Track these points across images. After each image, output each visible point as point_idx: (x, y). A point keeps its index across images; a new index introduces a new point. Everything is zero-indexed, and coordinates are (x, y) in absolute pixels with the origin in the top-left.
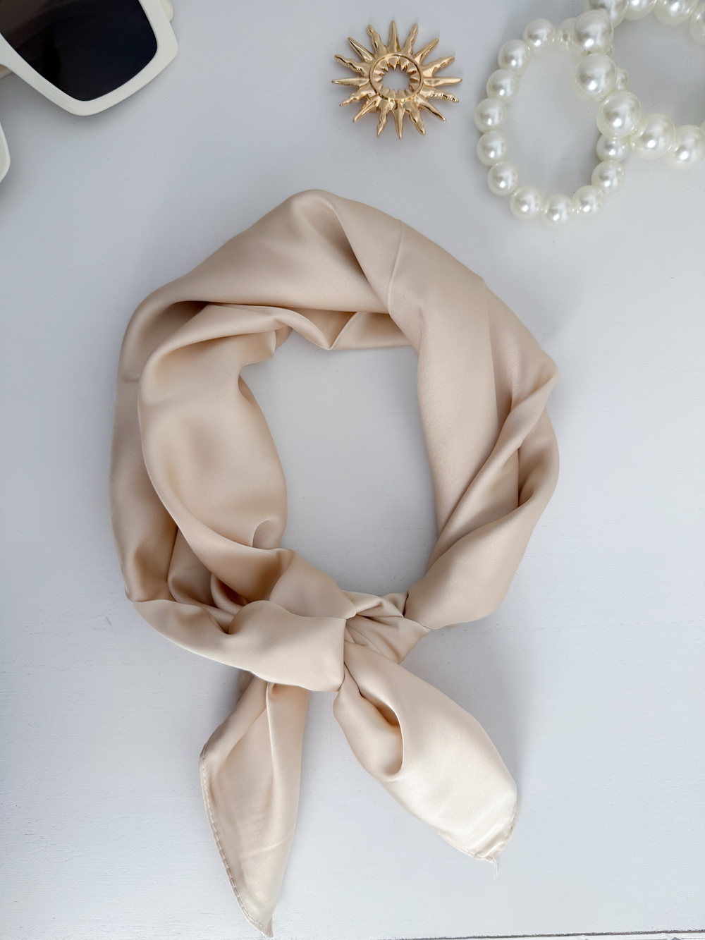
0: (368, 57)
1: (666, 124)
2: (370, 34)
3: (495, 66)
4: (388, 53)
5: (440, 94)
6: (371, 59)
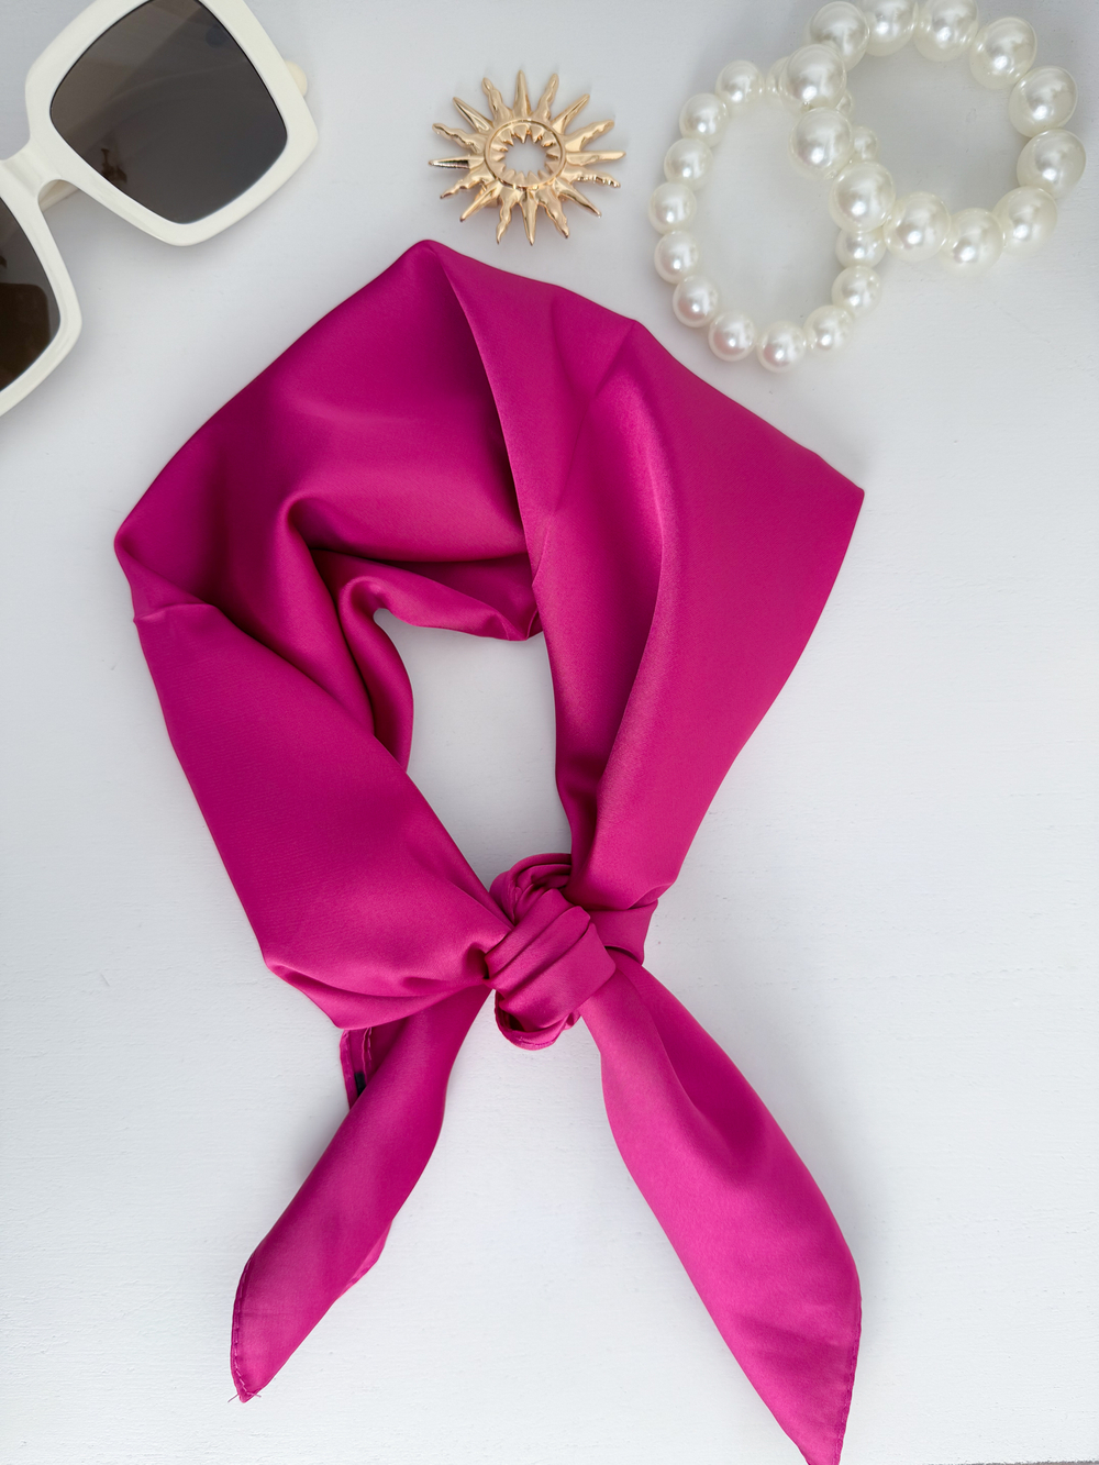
0: (482, 125)
1: (933, 208)
2: (487, 91)
3: (677, 135)
4: (513, 118)
5: (591, 176)
6: (488, 127)
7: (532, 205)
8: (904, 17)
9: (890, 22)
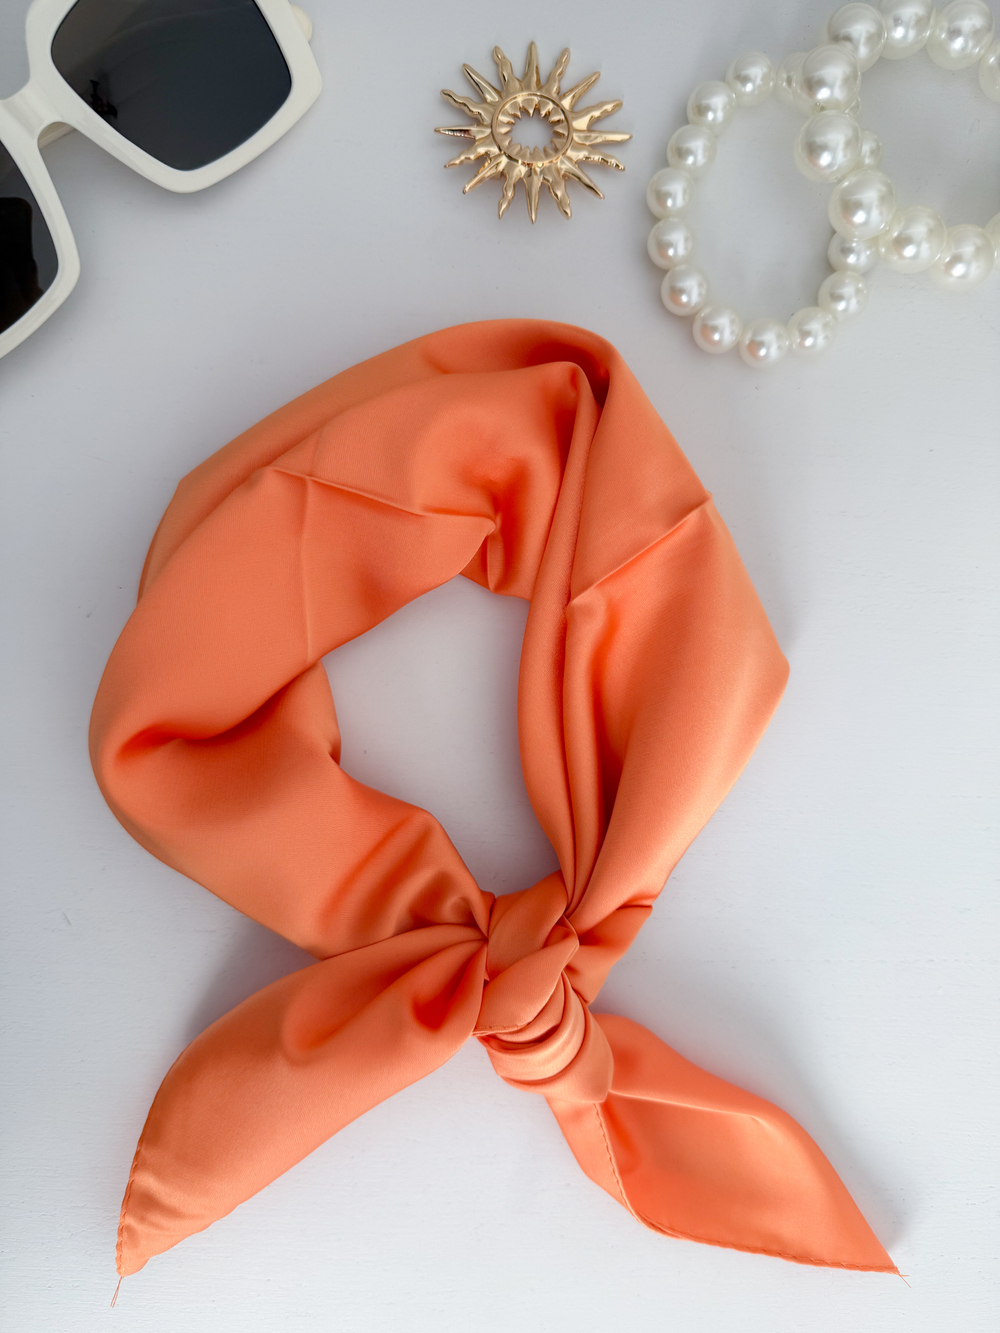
0: (492, 96)
1: (932, 222)
2: (498, 60)
3: (683, 120)
4: (522, 90)
5: (596, 158)
6: (497, 99)
7: (537, 181)
8: (921, 23)
9: (907, 29)
